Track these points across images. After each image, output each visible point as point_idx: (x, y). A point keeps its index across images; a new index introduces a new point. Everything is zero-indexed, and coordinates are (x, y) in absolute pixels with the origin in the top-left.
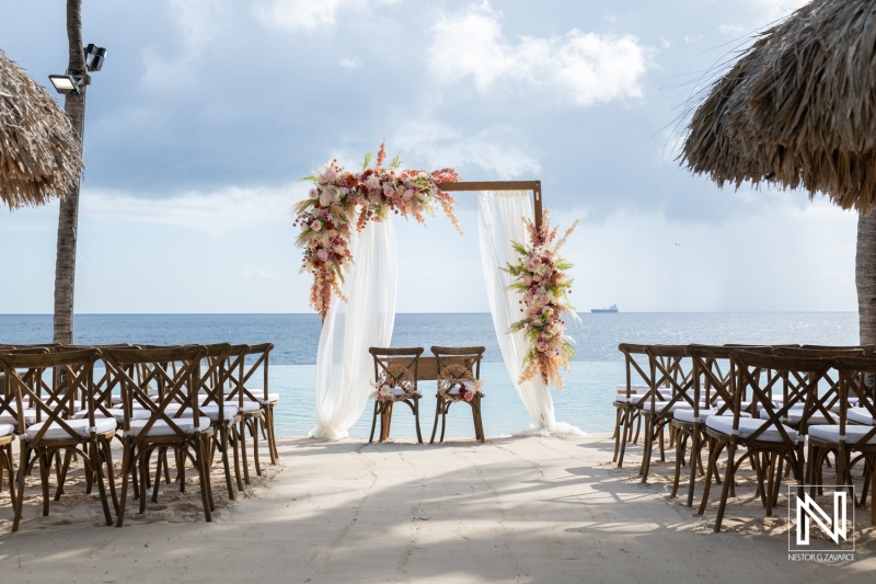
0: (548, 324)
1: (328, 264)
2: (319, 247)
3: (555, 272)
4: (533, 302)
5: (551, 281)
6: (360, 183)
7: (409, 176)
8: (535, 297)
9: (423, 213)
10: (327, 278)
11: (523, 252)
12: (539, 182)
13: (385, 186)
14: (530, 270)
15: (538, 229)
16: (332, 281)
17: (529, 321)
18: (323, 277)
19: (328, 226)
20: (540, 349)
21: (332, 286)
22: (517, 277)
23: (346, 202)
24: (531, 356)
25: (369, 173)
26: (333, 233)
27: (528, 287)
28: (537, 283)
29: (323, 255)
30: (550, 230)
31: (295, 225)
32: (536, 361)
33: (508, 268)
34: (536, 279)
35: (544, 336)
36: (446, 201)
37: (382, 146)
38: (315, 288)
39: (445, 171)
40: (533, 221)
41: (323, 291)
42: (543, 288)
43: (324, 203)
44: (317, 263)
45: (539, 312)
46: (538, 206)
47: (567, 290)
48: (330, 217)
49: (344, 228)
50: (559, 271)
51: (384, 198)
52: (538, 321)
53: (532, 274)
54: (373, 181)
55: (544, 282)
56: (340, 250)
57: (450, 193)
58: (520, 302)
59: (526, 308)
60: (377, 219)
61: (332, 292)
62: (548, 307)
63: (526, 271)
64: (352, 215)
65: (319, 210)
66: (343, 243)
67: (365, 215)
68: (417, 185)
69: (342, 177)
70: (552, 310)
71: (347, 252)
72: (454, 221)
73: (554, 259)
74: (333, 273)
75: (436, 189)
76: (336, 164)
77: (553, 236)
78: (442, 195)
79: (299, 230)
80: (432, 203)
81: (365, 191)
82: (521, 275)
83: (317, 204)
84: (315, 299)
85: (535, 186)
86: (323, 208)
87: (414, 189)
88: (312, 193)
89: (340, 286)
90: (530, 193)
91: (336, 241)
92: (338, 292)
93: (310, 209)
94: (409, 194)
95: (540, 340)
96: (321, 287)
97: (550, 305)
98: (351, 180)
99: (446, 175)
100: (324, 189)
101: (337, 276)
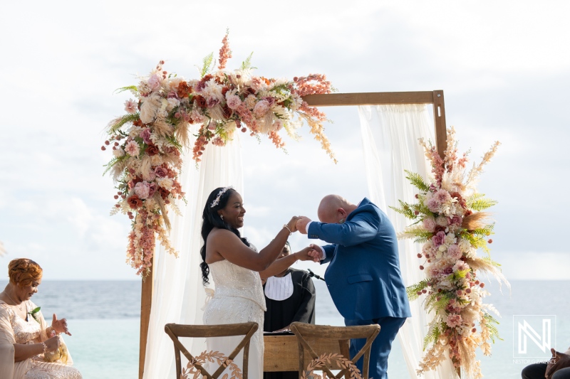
0: (461, 288)
1: (150, 202)
2: (138, 179)
3: (468, 213)
4: (438, 256)
5: (464, 224)
6: (194, 93)
7: (263, 82)
8: (442, 248)
9: (281, 133)
10: (149, 222)
11: (422, 186)
12: (441, 92)
13: (230, 96)
14: (434, 210)
15: (443, 156)
16: (156, 227)
17: (433, 283)
18: (144, 221)
19: (151, 150)
20: (449, 324)
21: (156, 235)
22: (413, 221)
23: (175, 118)
24: (437, 334)
25: (208, 78)
26: (158, 160)
27: (429, 235)
28: (442, 229)
29: (142, 190)
30: (459, 156)
31: (103, 148)
32: (443, 342)
33: (401, 208)
34: (441, 222)
35: (455, 304)
36: (315, 118)
37: (225, 40)
38: (133, 237)
39: (312, 77)
40: (434, 144)
41: (143, 240)
42: (451, 237)
43: (144, 119)
44: (134, 201)
45: (449, 270)
46: (440, 123)
47: (486, 239)
48: (153, 137)
49: (173, 152)
50: (474, 212)
51: (227, 112)
52: (446, 282)
53: (436, 215)
54: (213, 89)
55: (454, 227)
56: (165, 182)
57: (320, 109)
58: (419, 256)
59: (427, 265)
60: (219, 142)
61: (157, 242)
62: (462, 263)
63: (427, 211)
64: (185, 136)
65: (139, 128)
66: (171, 174)
67: (203, 138)
68: (274, 94)
69: (172, 85)
70: (466, 266)
71: (177, 186)
72: (325, 146)
73: (465, 194)
74: (157, 215)
75: (300, 101)
76: (164, 68)
77: (462, 163)
78: (309, 110)
79: (110, 156)
80: (294, 119)
81: (202, 103)
82: (419, 218)
83: (137, 122)
84: (132, 251)
85: (436, 98)
86: (144, 125)
87: (270, 99)
88: (129, 106)
89: (167, 234)
90: (429, 108)
91: (162, 171)
92: (165, 242)
93: (127, 127)
94: (262, 105)
95: (449, 310)
96: (139, 235)
97: (464, 258)
98: (183, 89)
99: (314, 83)
100: (146, 101)
101: (162, 220)
